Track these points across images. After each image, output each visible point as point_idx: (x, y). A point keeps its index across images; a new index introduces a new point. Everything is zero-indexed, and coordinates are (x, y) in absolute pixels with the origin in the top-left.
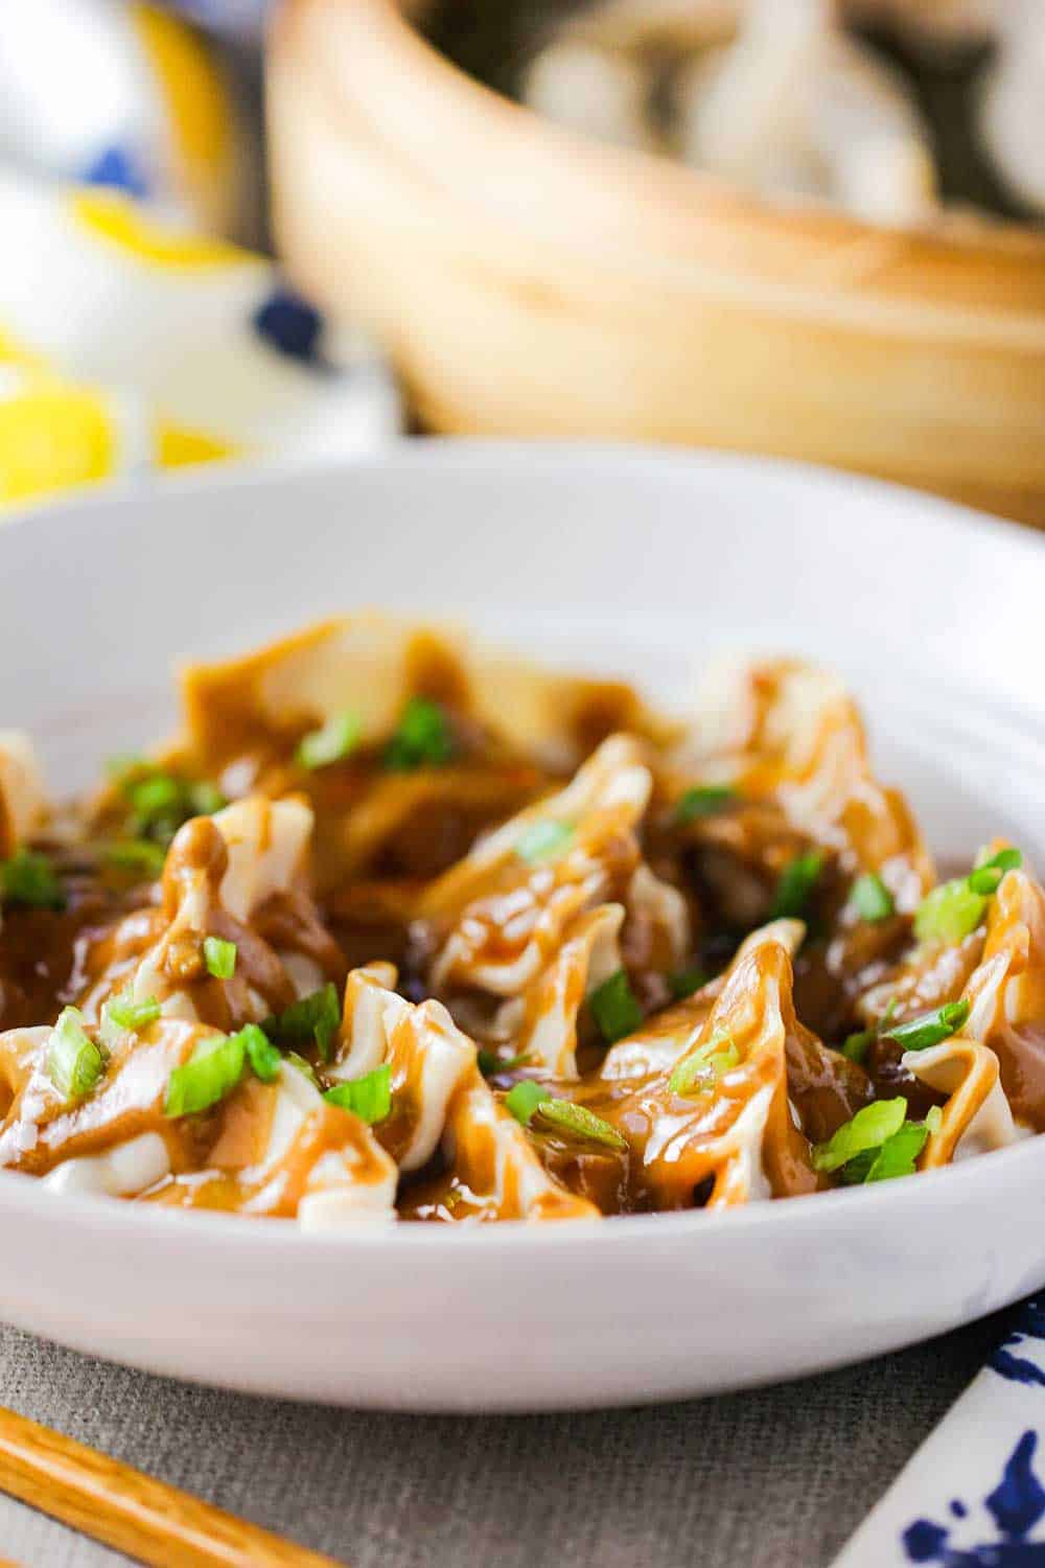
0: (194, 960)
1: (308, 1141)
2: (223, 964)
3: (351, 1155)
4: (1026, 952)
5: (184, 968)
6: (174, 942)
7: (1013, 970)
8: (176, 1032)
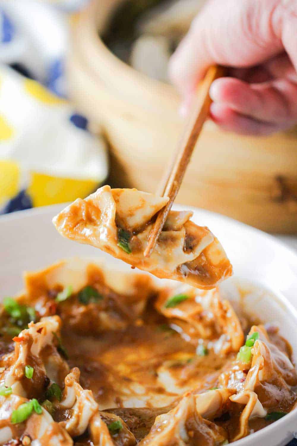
0: (22, 373)
1: (49, 433)
2: (30, 374)
3: (60, 437)
4: (263, 364)
5: (19, 376)
6: (17, 368)
7: (260, 369)
8: (15, 399)
